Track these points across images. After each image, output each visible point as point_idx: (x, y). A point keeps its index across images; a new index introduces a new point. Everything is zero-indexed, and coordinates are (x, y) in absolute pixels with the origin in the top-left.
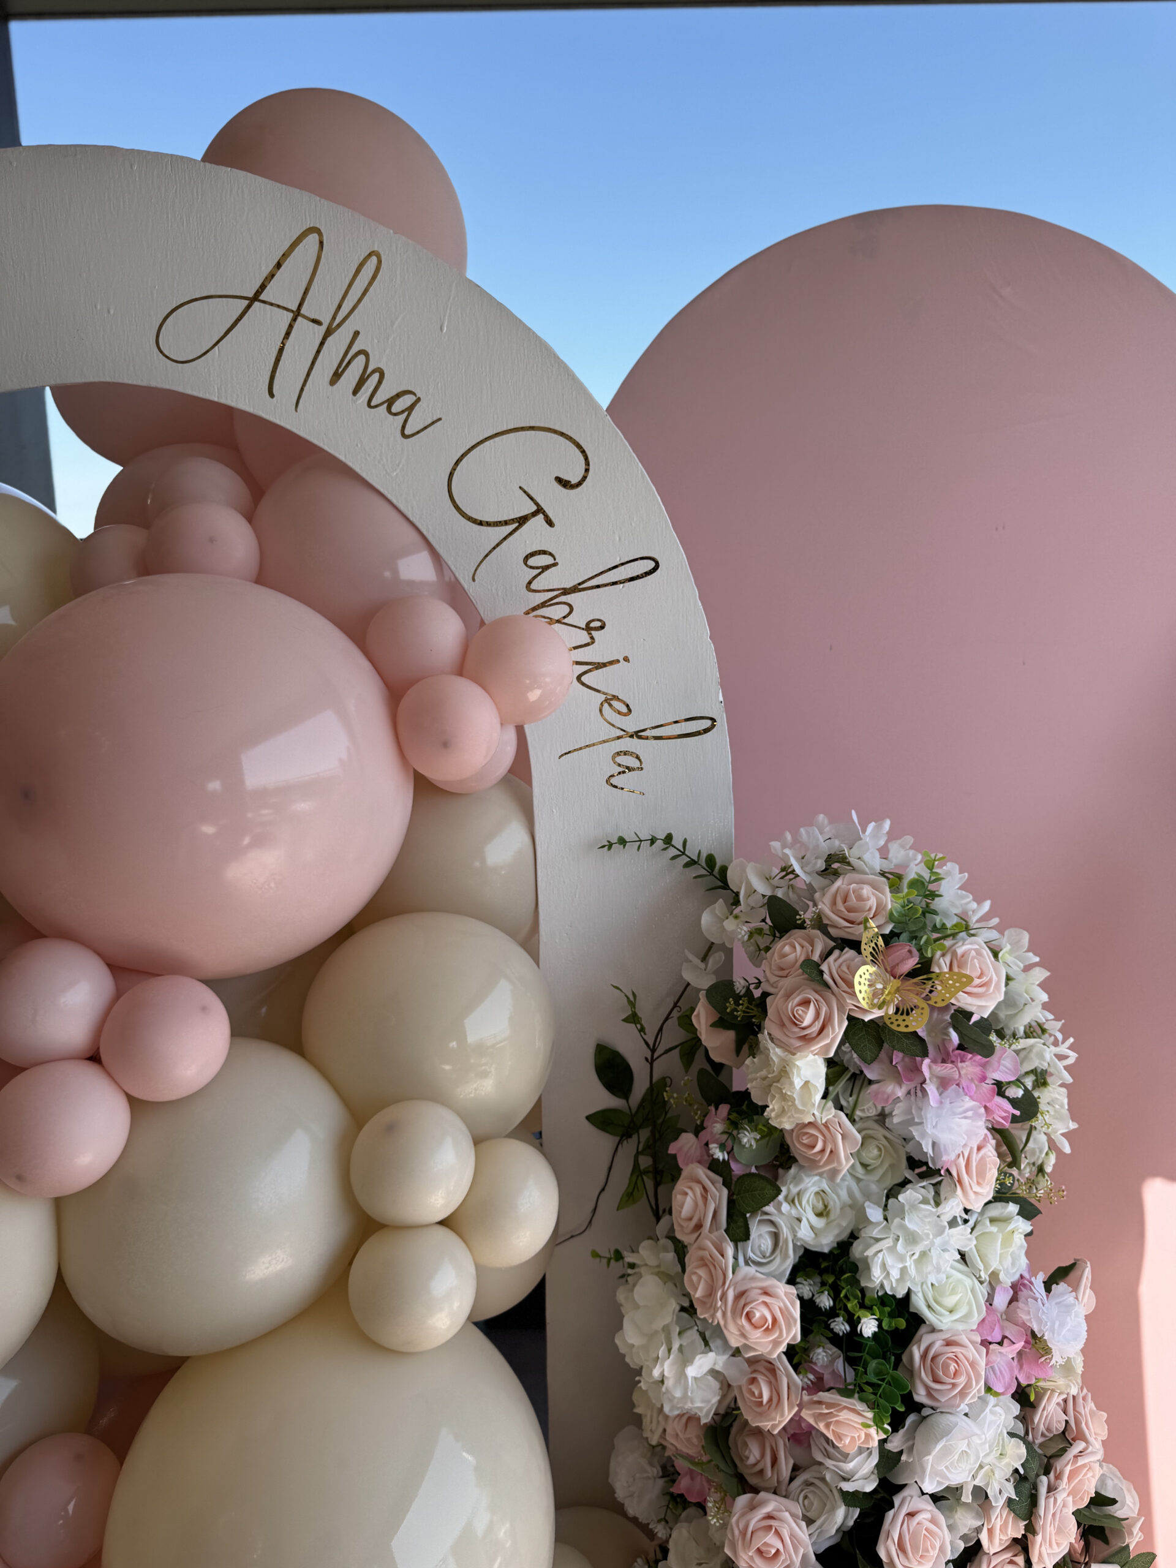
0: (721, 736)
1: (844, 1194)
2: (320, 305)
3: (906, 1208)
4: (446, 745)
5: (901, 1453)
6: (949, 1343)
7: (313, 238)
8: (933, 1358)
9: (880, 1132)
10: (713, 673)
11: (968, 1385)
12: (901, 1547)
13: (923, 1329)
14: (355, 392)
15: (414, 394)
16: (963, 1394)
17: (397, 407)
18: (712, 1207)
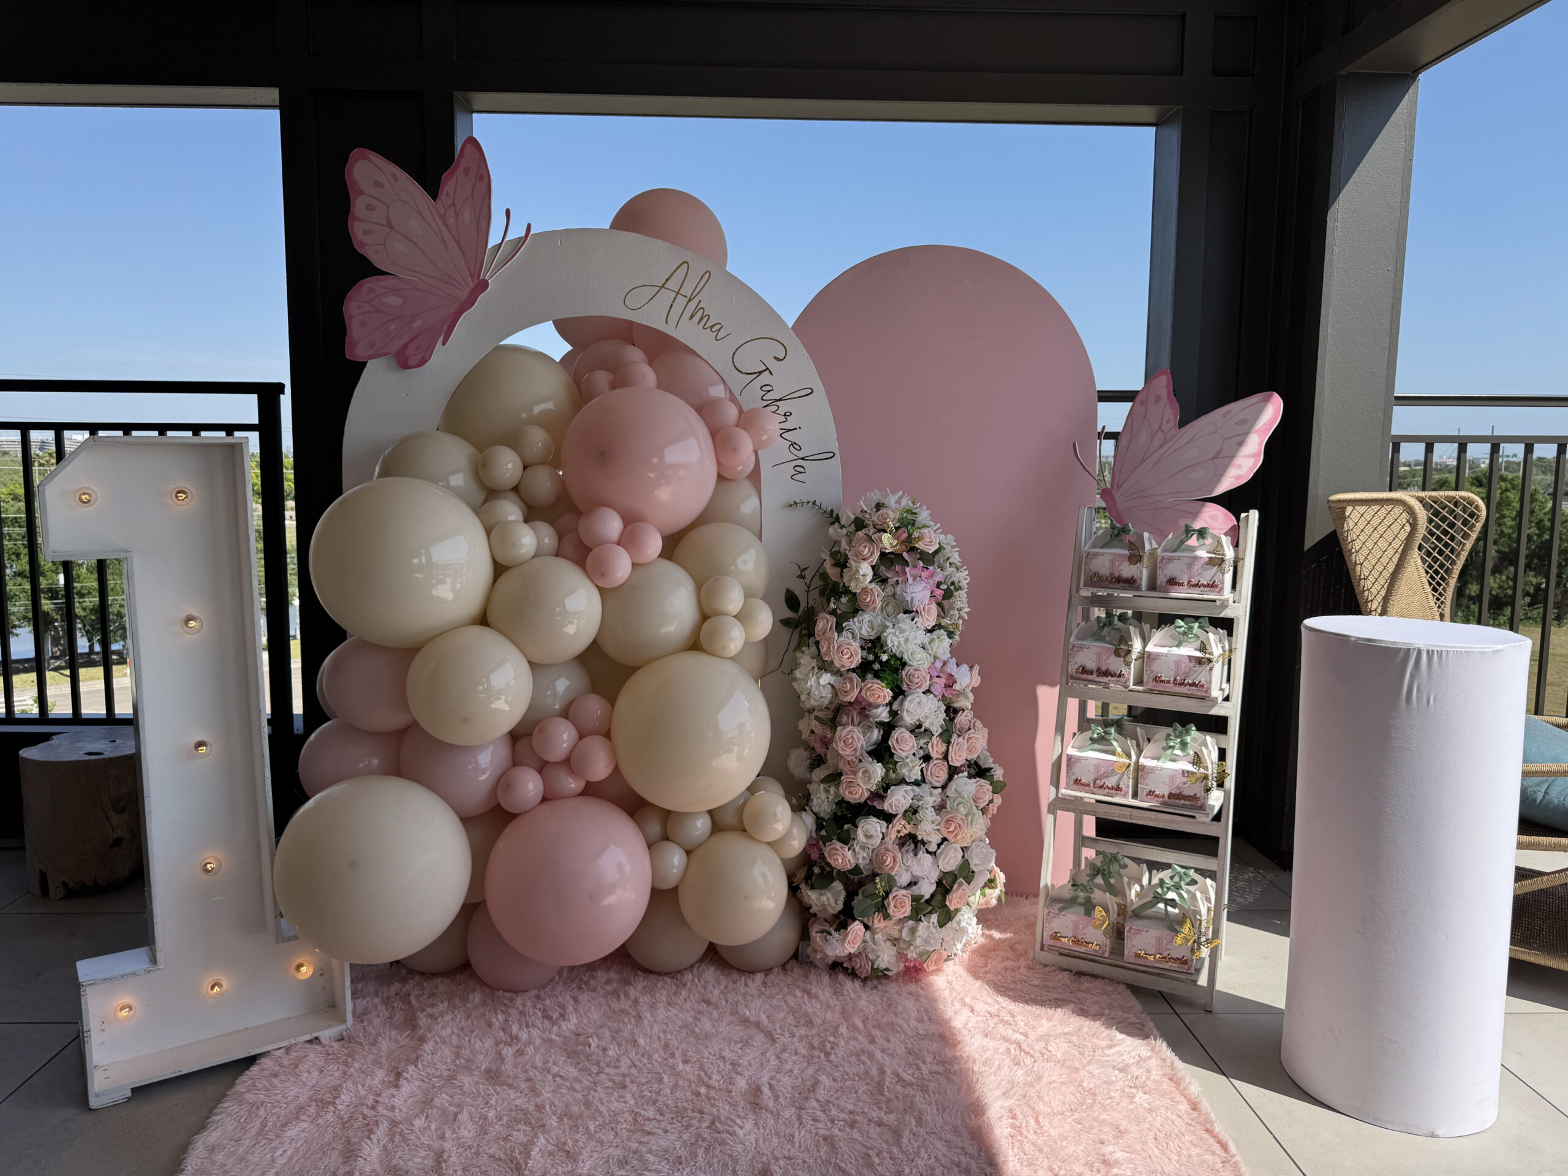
0: (837, 460)
1: (879, 621)
2: (687, 290)
3: (900, 621)
5: (898, 708)
6: (916, 670)
7: (686, 265)
8: (910, 675)
9: (893, 601)
10: (834, 435)
11: (922, 684)
12: (897, 741)
13: (907, 666)
14: (699, 323)
15: (721, 324)
16: (919, 687)
17: (714, 329)
18: (830, 623)
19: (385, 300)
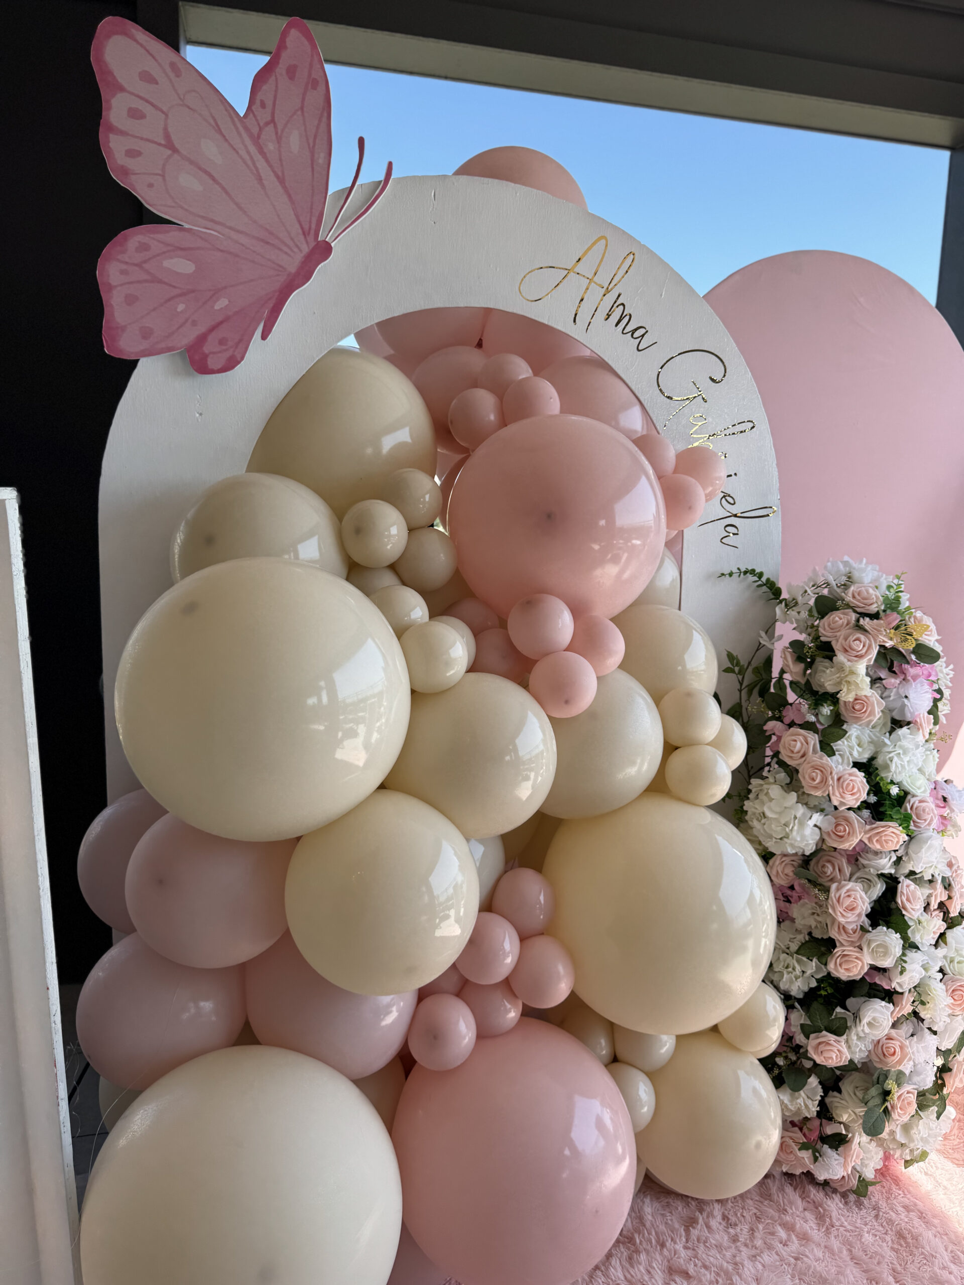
0: (778, 517)
2: (603, 278)
3: (901, 737)
4: (690, 508)
5: (902, 856)
6: (920, 801)
7: (603, 242)
8: (916, 808)
10: (776, 483)
11: (932, 820)
12: (908, 898)
13: (909, 797)
14: (616, 325)
15: (645, 328)
16: (929, 824)
17: (636, 334)
18: (811, 743)
19: (167, 263)
